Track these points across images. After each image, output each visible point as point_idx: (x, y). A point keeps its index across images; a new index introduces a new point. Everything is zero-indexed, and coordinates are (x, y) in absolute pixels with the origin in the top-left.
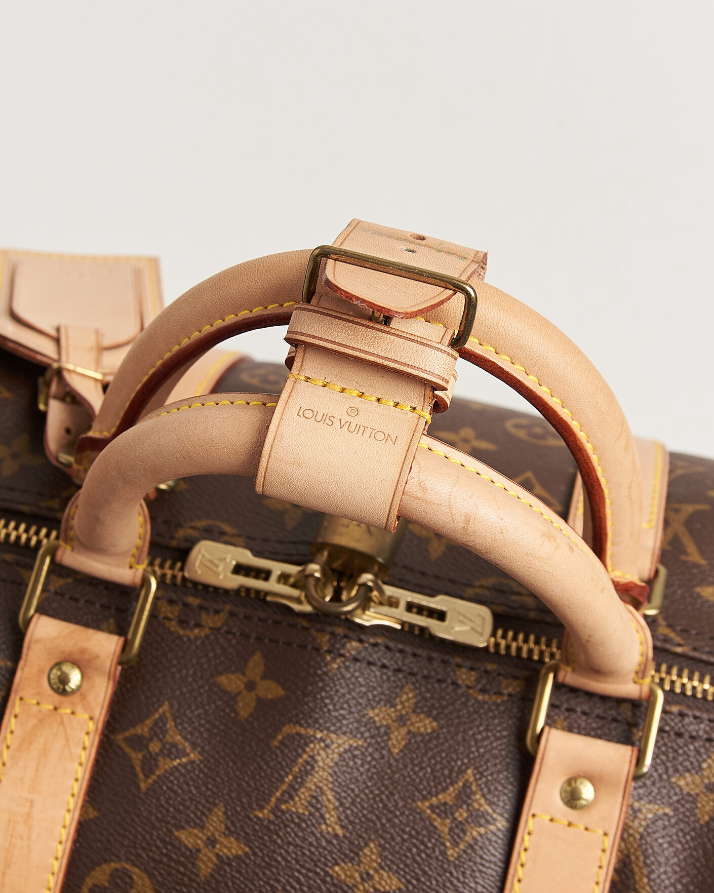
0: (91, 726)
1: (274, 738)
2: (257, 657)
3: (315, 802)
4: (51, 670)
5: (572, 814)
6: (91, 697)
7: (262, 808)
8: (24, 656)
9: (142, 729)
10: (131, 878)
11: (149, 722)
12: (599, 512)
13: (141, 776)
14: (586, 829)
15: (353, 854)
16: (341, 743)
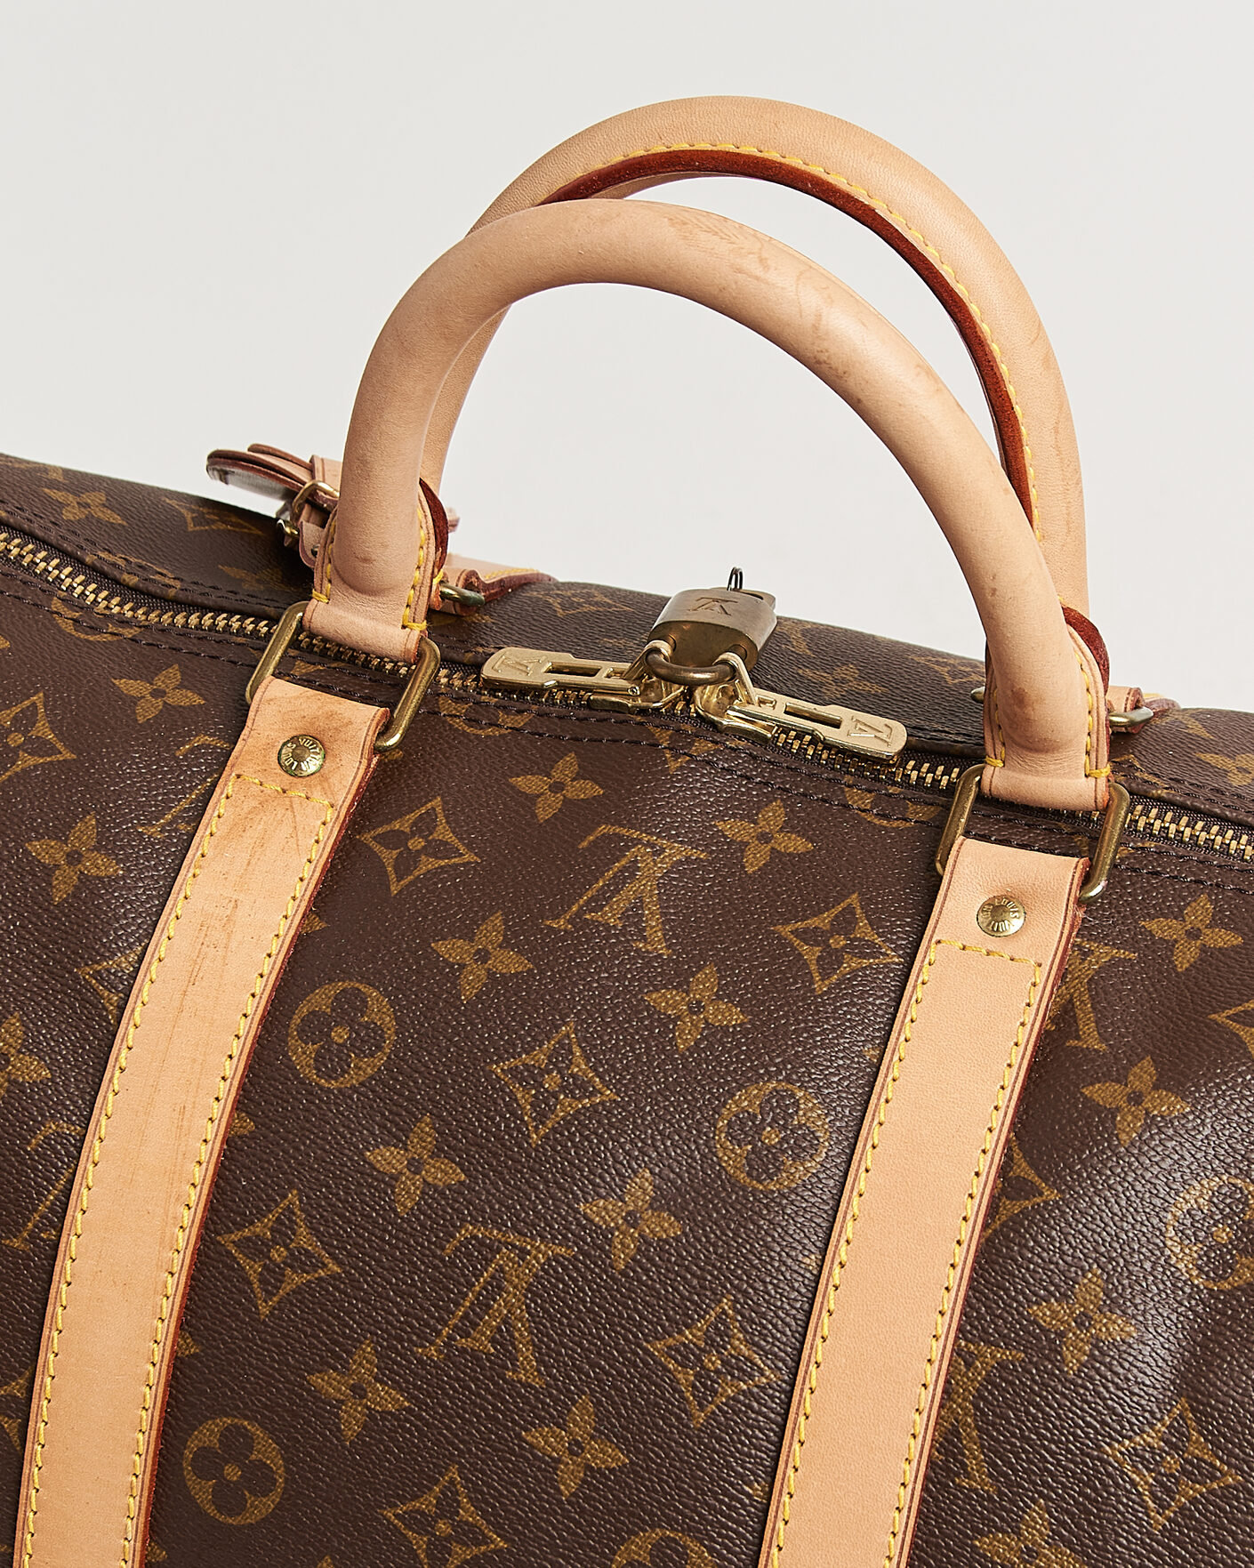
0: (330, 815)
1: (583, 839)
2: (570, 758)
3: (633, 916)
4: (285, 744)
5: (992, 943)
6: (334, 780)
7: (558, 917)
8: (249, 723)
9: (402, 825)
10: (364, 1002)
11: (412, 816)
12: (1016, 458)
13: (393, 877)
14: (1012, 960)
15: (680, 978)
16: (676, 852)
